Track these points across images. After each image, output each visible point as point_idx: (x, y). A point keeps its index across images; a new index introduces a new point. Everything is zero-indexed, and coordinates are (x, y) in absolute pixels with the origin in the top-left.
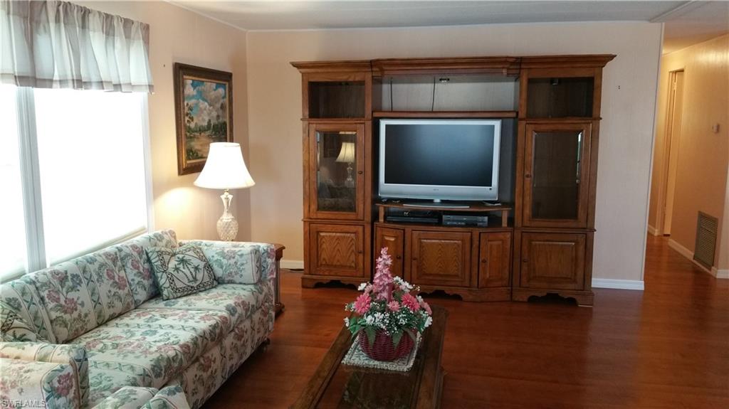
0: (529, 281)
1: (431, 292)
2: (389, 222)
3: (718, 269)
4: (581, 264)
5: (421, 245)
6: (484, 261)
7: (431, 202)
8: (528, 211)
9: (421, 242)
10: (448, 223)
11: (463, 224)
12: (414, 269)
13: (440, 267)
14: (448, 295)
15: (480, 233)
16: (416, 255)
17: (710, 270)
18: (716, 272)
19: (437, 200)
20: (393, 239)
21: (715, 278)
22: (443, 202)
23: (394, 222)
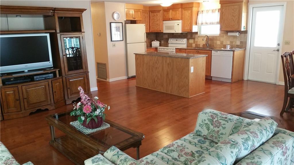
0: (71, 95)
1: (35, 111)
2: (6, 85)
3: (109, 79)
4: (87, 85)
5: (27, 92)
6: (55, 92)
7: (23, 72)
8: (66, 69)
9: (27, 90)
10: (37, 79)
11: (44, 78)
12: (26, 103)
13: (37, 99)
14: (43, 110)
15: (51, 81)
16: (25, 97)
17: (106, 80)
18: (109, 80)
19: (26, 71)
20: (12, 92)
21: (109, 82)
22: (29, 71)
23: (9, 84)
